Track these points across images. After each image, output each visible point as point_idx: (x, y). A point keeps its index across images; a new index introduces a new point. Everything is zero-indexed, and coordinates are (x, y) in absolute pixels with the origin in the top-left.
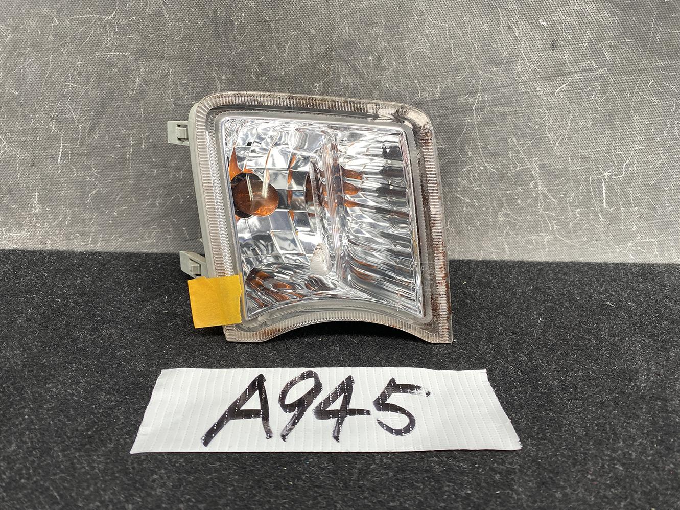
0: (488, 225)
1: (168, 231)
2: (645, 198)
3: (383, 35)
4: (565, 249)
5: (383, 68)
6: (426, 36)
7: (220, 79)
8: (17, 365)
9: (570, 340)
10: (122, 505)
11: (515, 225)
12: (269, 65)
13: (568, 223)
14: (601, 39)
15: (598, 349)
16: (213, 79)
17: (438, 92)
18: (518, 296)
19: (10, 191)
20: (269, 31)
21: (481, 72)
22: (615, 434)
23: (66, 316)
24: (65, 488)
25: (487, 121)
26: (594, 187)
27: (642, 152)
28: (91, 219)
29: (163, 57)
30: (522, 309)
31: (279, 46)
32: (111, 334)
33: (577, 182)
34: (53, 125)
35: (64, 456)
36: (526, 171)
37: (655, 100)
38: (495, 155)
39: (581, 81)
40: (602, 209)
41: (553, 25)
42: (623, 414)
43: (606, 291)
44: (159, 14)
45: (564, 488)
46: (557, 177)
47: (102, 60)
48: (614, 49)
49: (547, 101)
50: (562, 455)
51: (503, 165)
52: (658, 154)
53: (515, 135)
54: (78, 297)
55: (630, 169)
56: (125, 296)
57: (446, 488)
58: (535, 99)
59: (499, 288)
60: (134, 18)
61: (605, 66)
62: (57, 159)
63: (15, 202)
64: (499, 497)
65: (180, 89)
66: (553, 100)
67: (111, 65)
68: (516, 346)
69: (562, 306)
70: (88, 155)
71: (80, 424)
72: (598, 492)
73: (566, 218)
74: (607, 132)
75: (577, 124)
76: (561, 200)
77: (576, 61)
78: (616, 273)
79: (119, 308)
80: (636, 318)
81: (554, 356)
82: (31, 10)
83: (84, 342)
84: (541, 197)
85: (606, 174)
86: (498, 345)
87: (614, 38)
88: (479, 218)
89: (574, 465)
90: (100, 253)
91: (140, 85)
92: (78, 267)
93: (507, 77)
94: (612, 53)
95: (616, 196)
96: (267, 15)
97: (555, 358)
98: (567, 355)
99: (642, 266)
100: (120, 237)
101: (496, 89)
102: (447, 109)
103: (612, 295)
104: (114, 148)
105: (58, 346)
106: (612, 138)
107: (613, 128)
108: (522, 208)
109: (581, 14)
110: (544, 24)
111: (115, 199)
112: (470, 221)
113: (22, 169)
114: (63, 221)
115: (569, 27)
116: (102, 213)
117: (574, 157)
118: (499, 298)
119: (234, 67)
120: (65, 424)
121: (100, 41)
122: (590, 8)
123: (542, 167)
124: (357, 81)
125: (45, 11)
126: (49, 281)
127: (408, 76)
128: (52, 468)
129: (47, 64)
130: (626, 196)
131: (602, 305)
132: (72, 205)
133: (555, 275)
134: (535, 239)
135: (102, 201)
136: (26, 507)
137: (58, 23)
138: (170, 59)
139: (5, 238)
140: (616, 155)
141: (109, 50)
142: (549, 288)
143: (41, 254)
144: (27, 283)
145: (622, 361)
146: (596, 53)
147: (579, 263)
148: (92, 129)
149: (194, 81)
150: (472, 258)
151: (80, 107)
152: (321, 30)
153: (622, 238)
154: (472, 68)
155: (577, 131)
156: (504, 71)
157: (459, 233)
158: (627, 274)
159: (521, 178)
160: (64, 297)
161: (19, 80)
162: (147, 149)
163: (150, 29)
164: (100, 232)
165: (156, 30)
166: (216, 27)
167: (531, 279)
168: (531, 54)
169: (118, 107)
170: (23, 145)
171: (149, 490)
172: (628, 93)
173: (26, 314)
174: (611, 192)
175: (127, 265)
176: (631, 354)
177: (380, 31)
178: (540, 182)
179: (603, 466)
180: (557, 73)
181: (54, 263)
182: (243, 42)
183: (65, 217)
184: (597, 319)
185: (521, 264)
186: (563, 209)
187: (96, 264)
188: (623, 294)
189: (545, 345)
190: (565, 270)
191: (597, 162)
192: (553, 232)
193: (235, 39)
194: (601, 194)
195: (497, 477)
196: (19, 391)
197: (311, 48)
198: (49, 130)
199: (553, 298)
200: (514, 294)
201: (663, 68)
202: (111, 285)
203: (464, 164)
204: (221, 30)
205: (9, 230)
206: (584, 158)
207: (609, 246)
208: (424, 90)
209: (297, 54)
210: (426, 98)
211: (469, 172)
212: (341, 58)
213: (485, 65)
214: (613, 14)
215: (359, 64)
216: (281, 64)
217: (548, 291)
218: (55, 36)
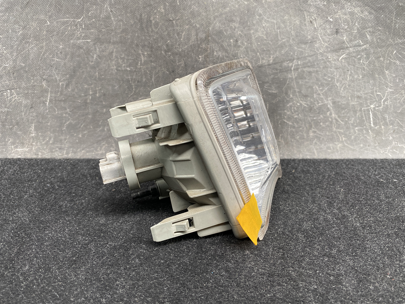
0: (304, 139)
1: (112, 146)
2: (396, 120)
3: (238, 27)
4: (350, 152)
5: (239, 47)
6: (263, 27)
7: (143, 55)
8: (26, 221)
9: (363, 201)
10: (99, 299)
11: (320, 138)
12: (172, 46)
13: (351, 136)
14: (364, 28)
15: (380, 206)
16: (139, 55)
17: (271, 60)
18: (326, 177)
19: (17, 124)
20: (173, 26)
21: (296, 48)
22: (400, 252)
23: (54, 193)
24: (62, 290)
25: (301, 77)
26: (365, 114)
27: (392, 93)
28: (65, 139)
29: (110, 42)
30: (330, 184)
31: (178, 34)
32: (82, 203)
33: (355, 112)
34: (44, 84)
35: (60, 272)
36: (325, 105)
37: (398, 62)
38: (306, 96)
39: (354, 52)
40: (371, 128)
41: (336, 20)
42: (402, 241)
43: (379, 174)
44: (108, 17)
45: (374, 283)
46: (343, 109)
47: (74, 45)
48: (372, 33)
49: (335, 64)
50: (370, 265)
51: (311, 102)
52: (402, 94)
53: (317, 84)
54: (60, 183)
55: (386, 103)
56: (89, 182)
57: (301, 285)
58: (328, 63)
59: (315, 174)
60: (94, 20)
61: (367, 43)
62: (46, 104)
63: (20, 130)
64: (335, 289)
65: (120, 61)
66: (338, 64)
67: (80, 47)
68: (330, 204)
69: (354, 182)
70: (65, 101)
71: (68, 253)
72: (396, 285)
73: (350, 133)
74: (371, 82)
75: (353, 77)
76: (346, 123)
77: (351, 41)
78: (383, 164)
79: (86, 189)
80: (399, 188)
81: (354, 210)
82: (34, 17)
83: (66, 207)
84: (334, 121)
85: (372, 106)
86: (319, 204)
87: (372, 27)
88: (298, 134)
89: (378, 270)
90: (71, 160)
91: (96, 59)
92: (59, 167)
93: (311, 50)
94: (371, 35)
95: (379, 120)
96: (171, 16)
97: (355, 211)
98: (362, 209)
99: (398, 160)
100: (83, 150)
101: (305, 58)
102: (277, 69)
103: (382, 176)
104: (80, 96)
105: (50, 210)
106: (374, 85)
107: (374, 79)
108: (323, 128)
109: (352, 14)
110: (331, 20)
111: (80, 127)
112: (293, 136)
113: (25, 110)
114: (49, 141)
115: (346, 21)
116: (72, 135)
117: (352, 96)
118: (315, 179)
119: (152, 47)
120: (58, 253)
121: (74, 34)
122: (357, 10)
123: (334, 103)
124: (224, 54)
125: (42, 17)
126: (42, 175)
127: (253, 51)
128: (52, 279)
129: (42, 47)
130: (385, 119)
131: (378, 182)
132: (54, 131)
133: (347, 166)
134: (332, 146)
135: (73, 128)
136: (38, 302)
137: (49, 24)
138: (114, 43)
139: (14, 152)
140: (378, 95)
141: (79, 39)
142: (344, 173)
143: (36, 160)
144: (29, 176)
145: (396, 211)
146: (362, 36)
147: (360, 160)
148: (67, 85)
149: (128, 56)
150: (296, 158)
151: (61, 72)
152: (202, 25)
153: (384, 144)
154: (290, 45)
155: (353, 81)
156: (309, 47)
157: (287, 143)
158: (389, 165)
159: (322, 110)
160: (51, 183)
161: (25, 57)
162: (100, 97)
163: (103, 26)
164: (71, 147)
165: (107, 27)
166: (142, 24)
167: (332, 168)
168: (324, 37)
169: (83, 72)
170: (26, 96)
171: (115, 291)
172: (382, 59)
173: (29, 193)
174: (375, 117)
175: (88, 166)
176: (401, 208)
177: (237, 25)
178: (333, 112)
179: (396, 271)
180: (340, 48)
181: (44, 165)
182: (157, 33)
183: (50, 139)
184: (376, 189)
185: (325, 161)
186: (348, 128)
187: (69, 165)
188: (389, 175)
189: (348, 203)
190: (352, 163)
191: (366, 99)
192: (342, 142)
193: (152, 31)
194: (370, 118)
195: (332, 278)
196: (28, 236)
197: (197, 35)
198: (42, 86)
199: (348, 178)
200: (324, 176)
201: (401, 44)
202: (79, 176)
203: (288, 102)
204: (144, 26)
205: (16, 147)
206: (359, 97)
207: (376, 149)
208: (263, 59)
209: (189, 39)
210: (264, 63)
211: (291, 106)
212: (214, 41)
213: (298, 44)
214: (370, 13)
215: (225, 44)
216: (179, 45)
217: (344, 175)
218: (47, 31)
